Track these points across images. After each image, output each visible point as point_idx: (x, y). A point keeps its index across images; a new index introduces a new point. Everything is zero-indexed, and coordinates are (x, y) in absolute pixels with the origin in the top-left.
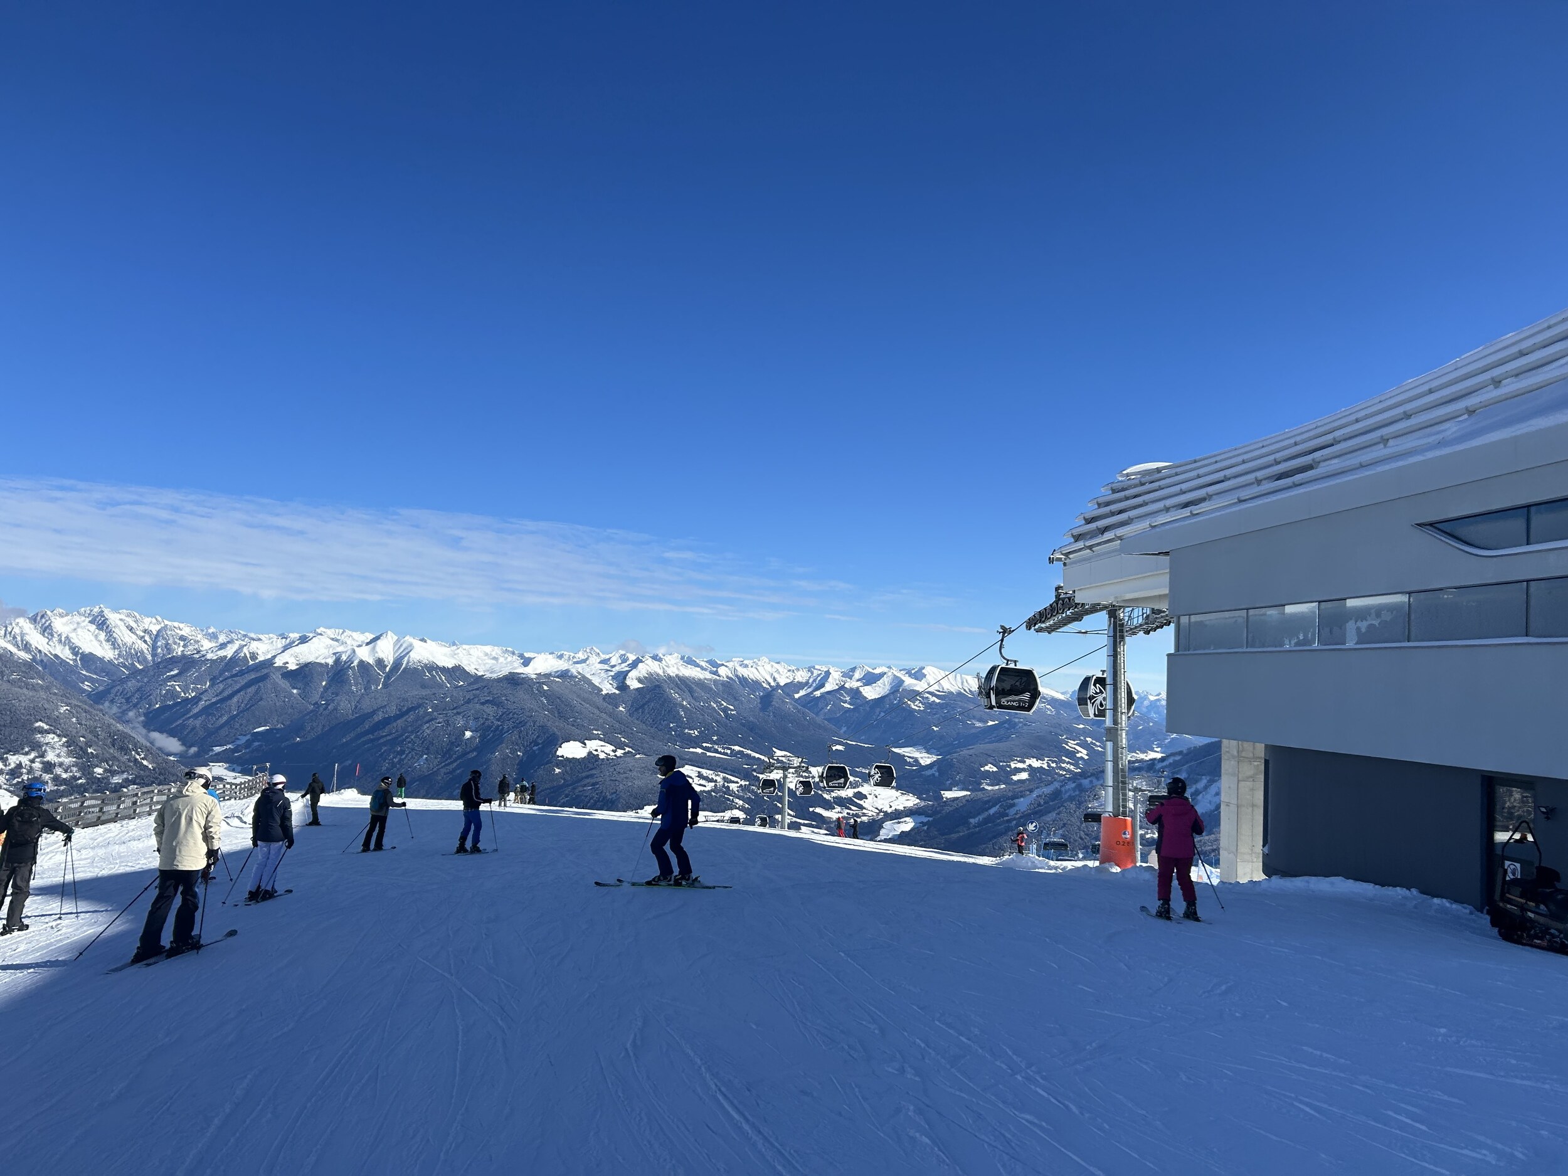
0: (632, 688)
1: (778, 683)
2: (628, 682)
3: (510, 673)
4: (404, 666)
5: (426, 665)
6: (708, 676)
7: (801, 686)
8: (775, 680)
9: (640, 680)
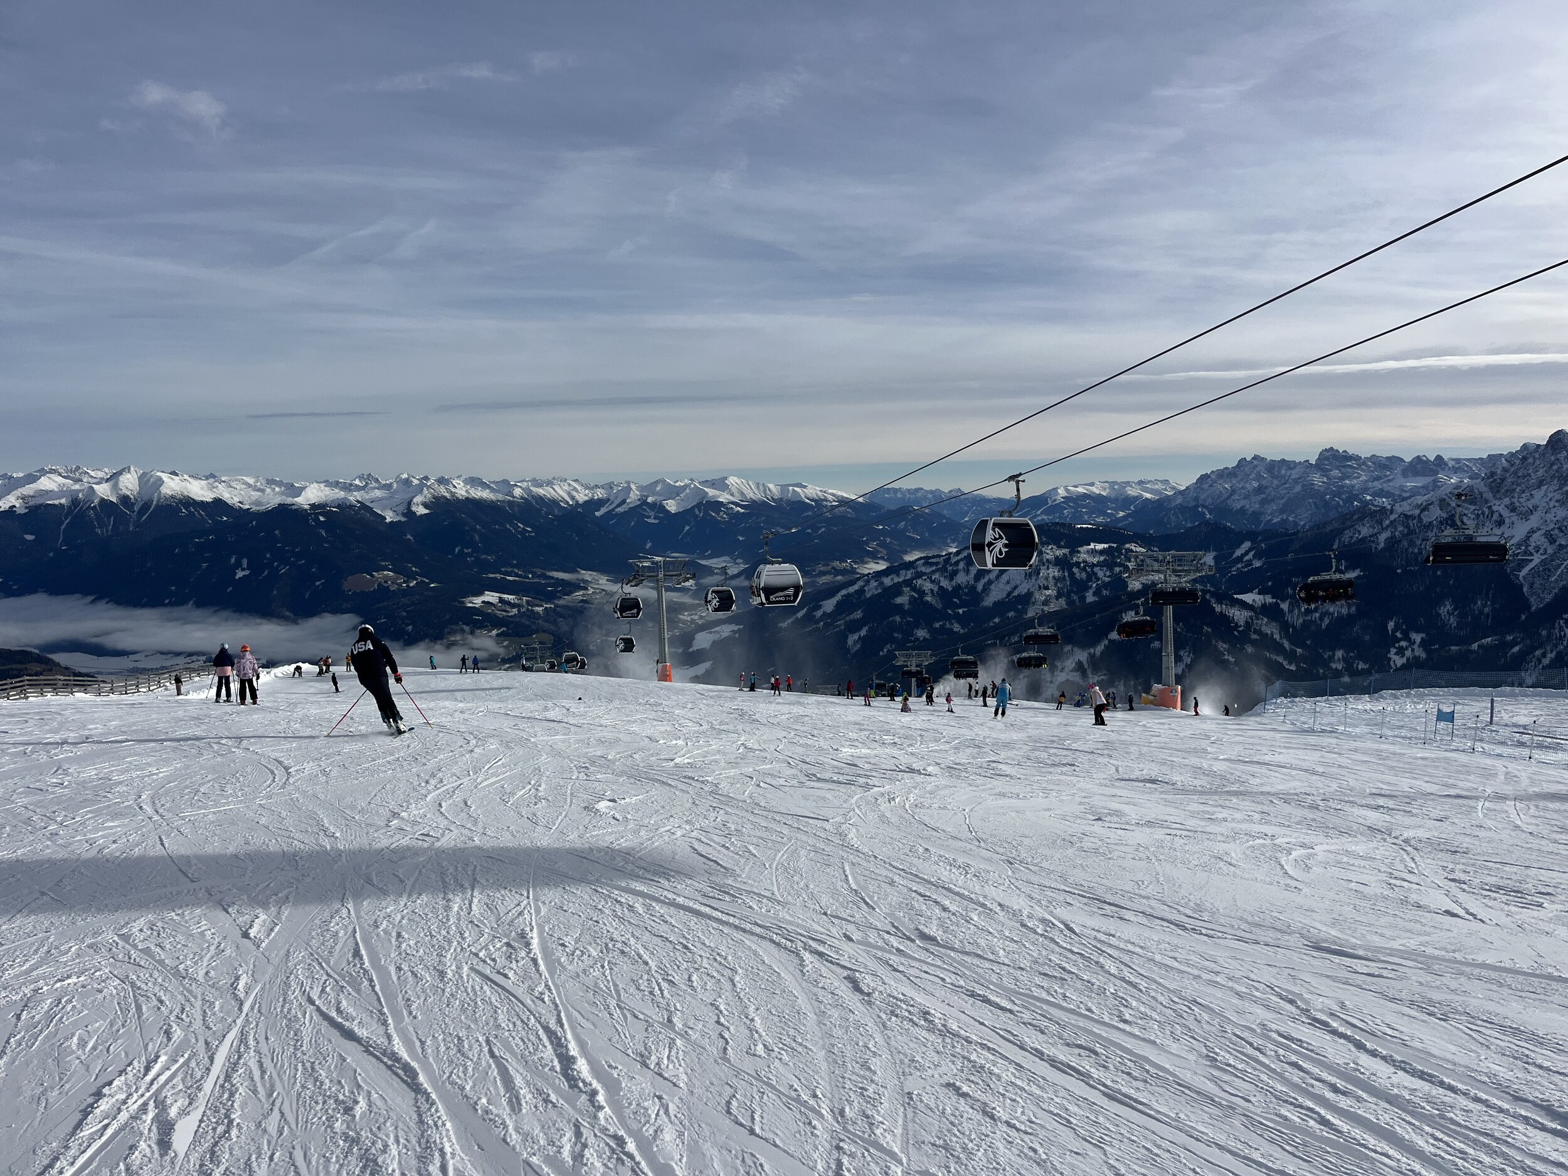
0: (418, 514)
1: (577, 502)
2: (414, 509)
3: (279, 505)
4: (154, 503)
5: (180, 501)
6: (501, 497)
7: (601, 503)
8: (573, 498)
9: (426, 505)
